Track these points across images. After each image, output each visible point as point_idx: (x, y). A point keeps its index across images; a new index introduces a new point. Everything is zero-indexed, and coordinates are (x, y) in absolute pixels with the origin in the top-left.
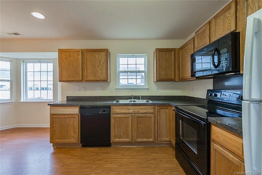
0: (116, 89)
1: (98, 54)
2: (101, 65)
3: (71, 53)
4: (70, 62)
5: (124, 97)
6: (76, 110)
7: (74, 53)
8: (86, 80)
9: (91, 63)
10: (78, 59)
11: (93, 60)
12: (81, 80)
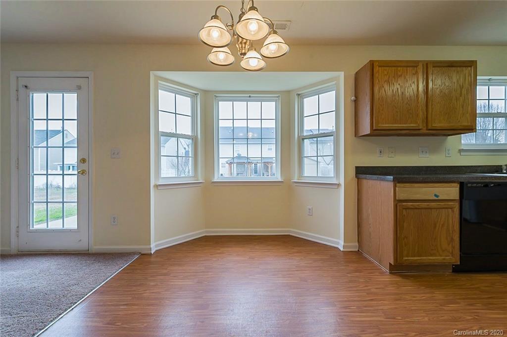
0: (460, 151)
1: (456, 72)
2: (463, 96)
3: (399, 68)
4: (398, 89)
5: (480, 168)
6: (451, 192)
7: (406, 68)
8: (430, 130)
9: (441, 91)
10: (414, 82)
11: (445, 85)
12: (419, 130)
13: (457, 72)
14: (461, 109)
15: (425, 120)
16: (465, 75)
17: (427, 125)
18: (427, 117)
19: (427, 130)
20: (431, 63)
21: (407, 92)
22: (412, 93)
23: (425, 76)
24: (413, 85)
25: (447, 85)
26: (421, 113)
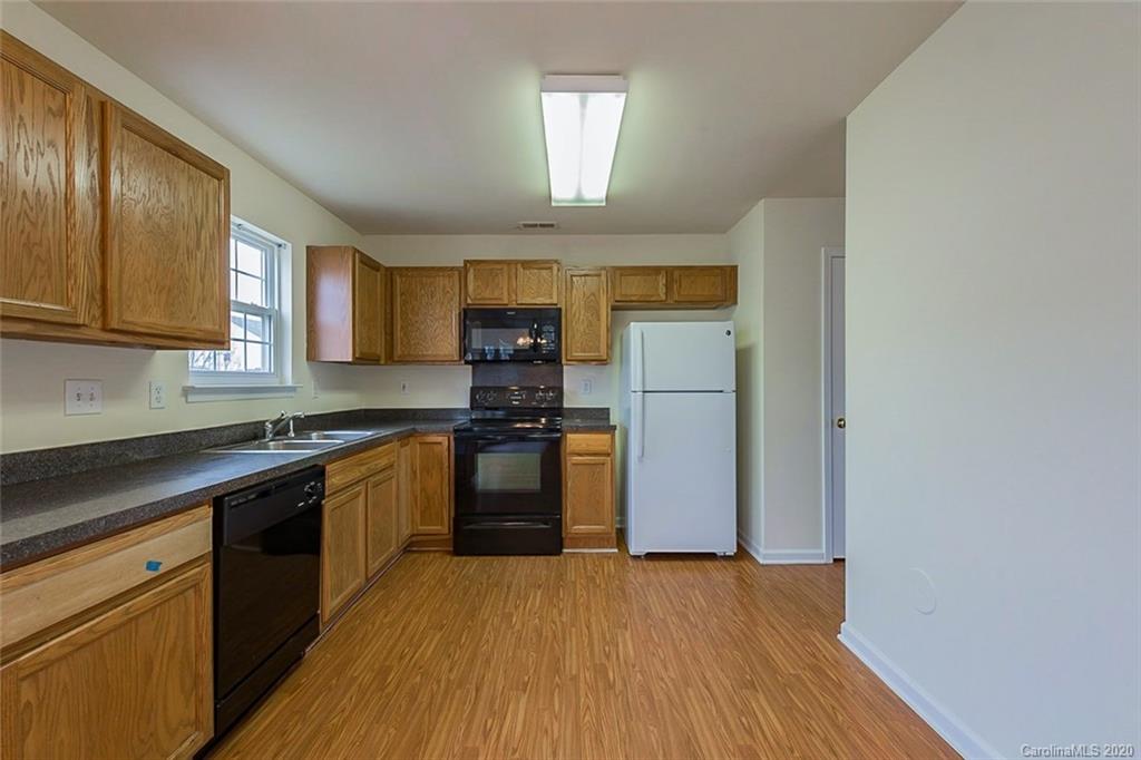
0: (187, 391)
1: (186, 175)
2: (203, 248)
8: (113, 331)
9: (149, 217)
10: (52, 144)
11: (159, 201)
12: (78, 326)
13: (190, 178)
14: (200, 284)
15: (98, 296)
16: (207, 195)
17: (104, 314)
18: (104, 288)
19: (104, 329)
20: (116, 108)
21: (21, 171)
22: (43, 181)
23: (96, 144)
24: (50, 156)
25: (165, 202)
26: (82, 271)
